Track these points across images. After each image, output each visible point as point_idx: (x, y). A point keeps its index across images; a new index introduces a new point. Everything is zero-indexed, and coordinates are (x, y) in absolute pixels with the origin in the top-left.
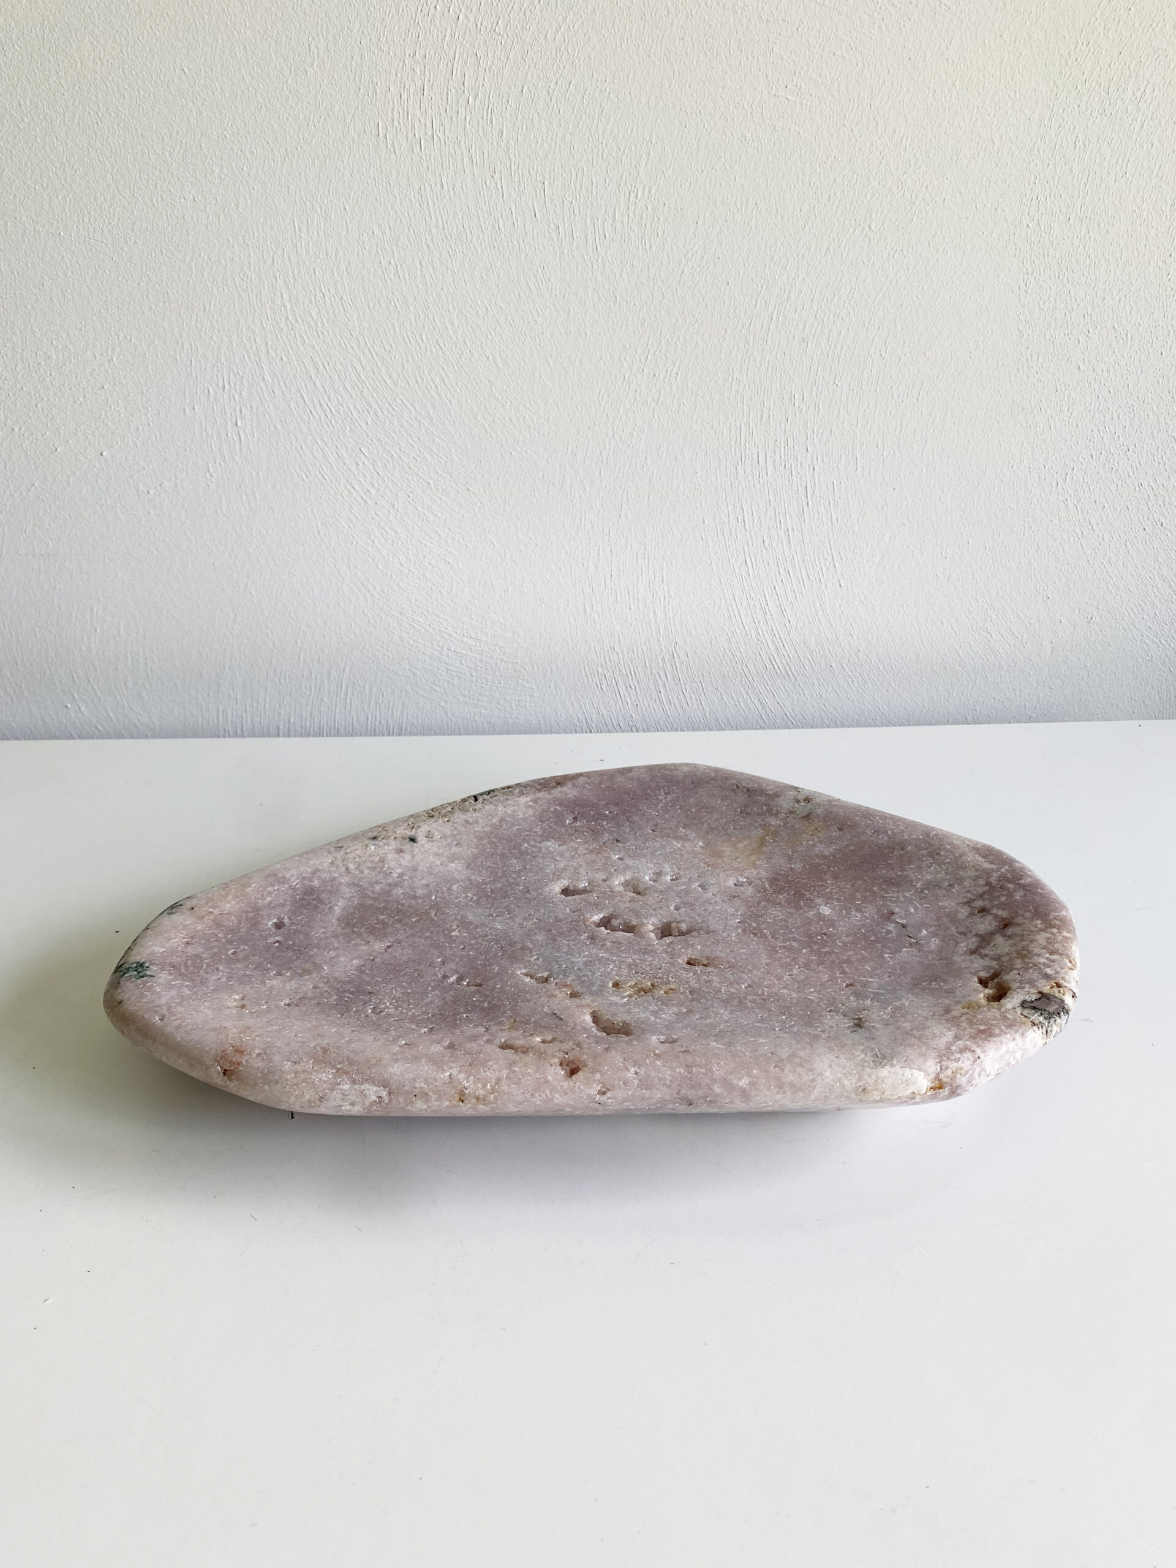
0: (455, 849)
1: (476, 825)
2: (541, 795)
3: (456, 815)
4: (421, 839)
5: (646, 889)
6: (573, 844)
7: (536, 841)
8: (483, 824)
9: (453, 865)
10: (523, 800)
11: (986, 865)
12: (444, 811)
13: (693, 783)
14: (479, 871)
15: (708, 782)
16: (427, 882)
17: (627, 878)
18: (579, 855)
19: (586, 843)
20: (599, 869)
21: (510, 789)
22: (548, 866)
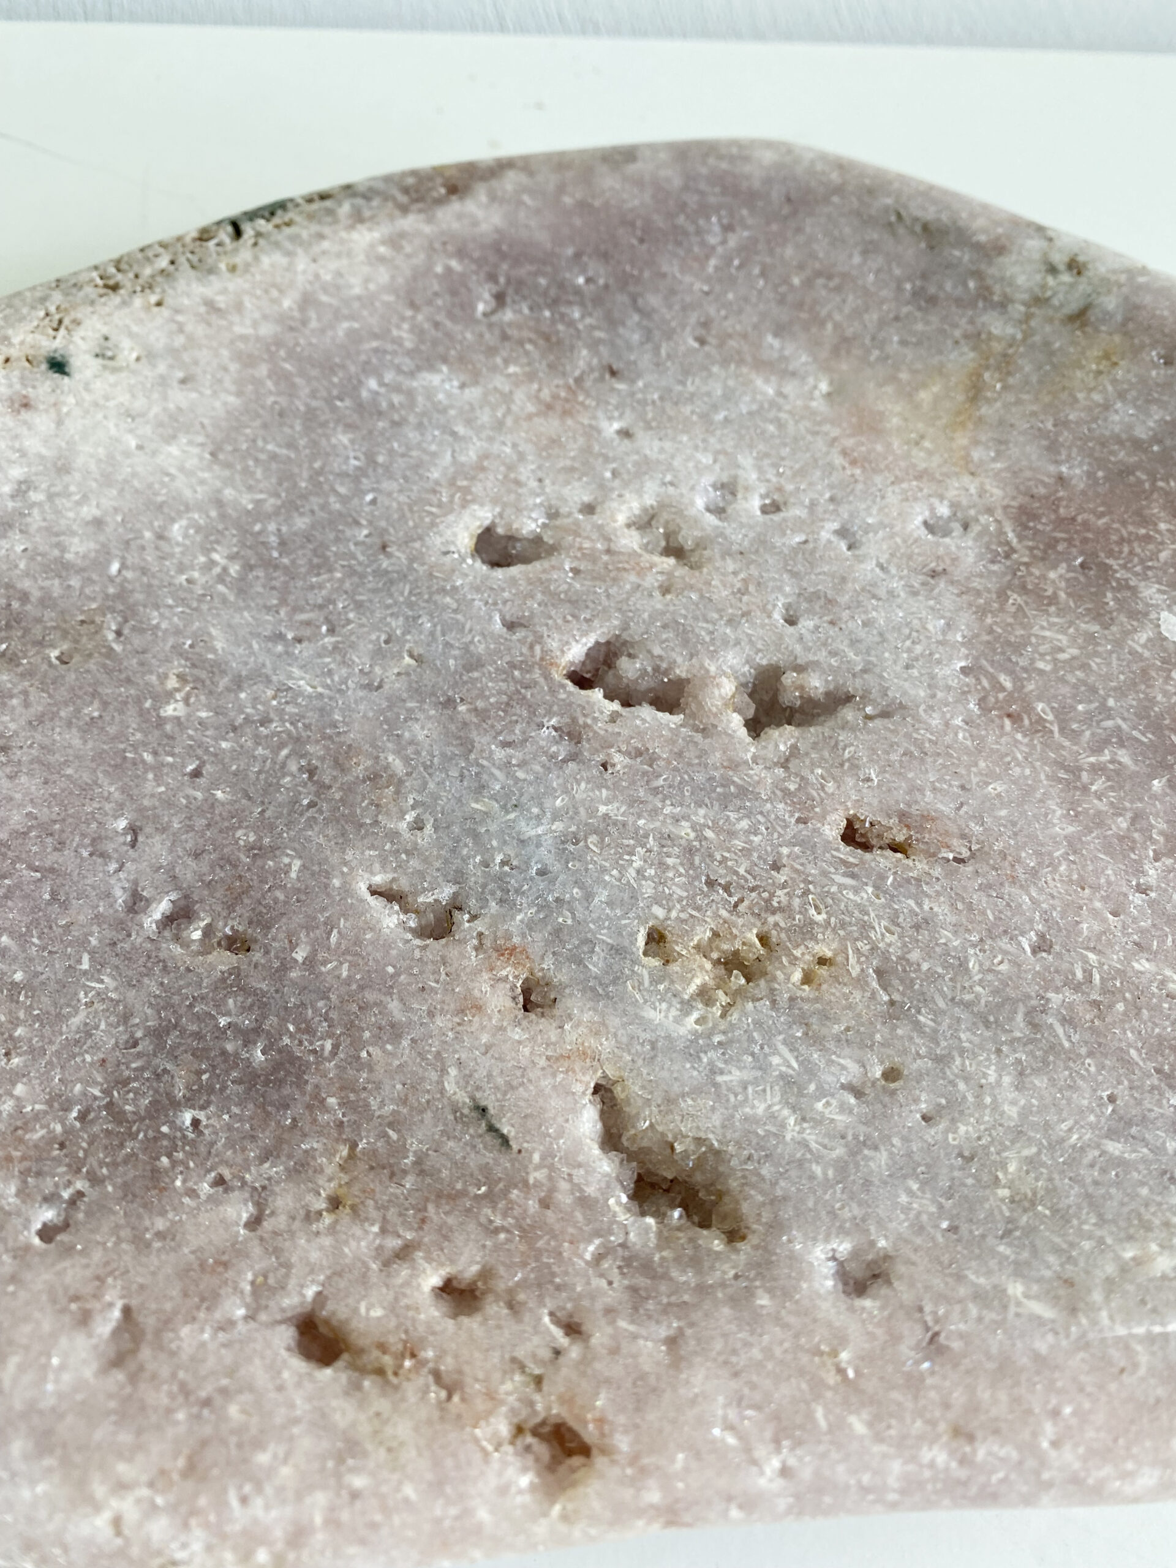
0: (179, 397)
1: (235, 318)
2: (410, 222)
3: (181, 284)
4: (82, 361)
5: (701, 544)
6: (499, 382)
7: (399, 370)
8: (257, 315)
9: (174, 450)
10: (364, 238)
12: (147, 271)
13: (789, 200)
14: (246, 471)
15: (826, 200)
16: (97, 513)
17: (650, 501)
18: (516, 421)
19: (531, 377)
20: (572, 469)
21: (328, 203)
22: (434, 455)
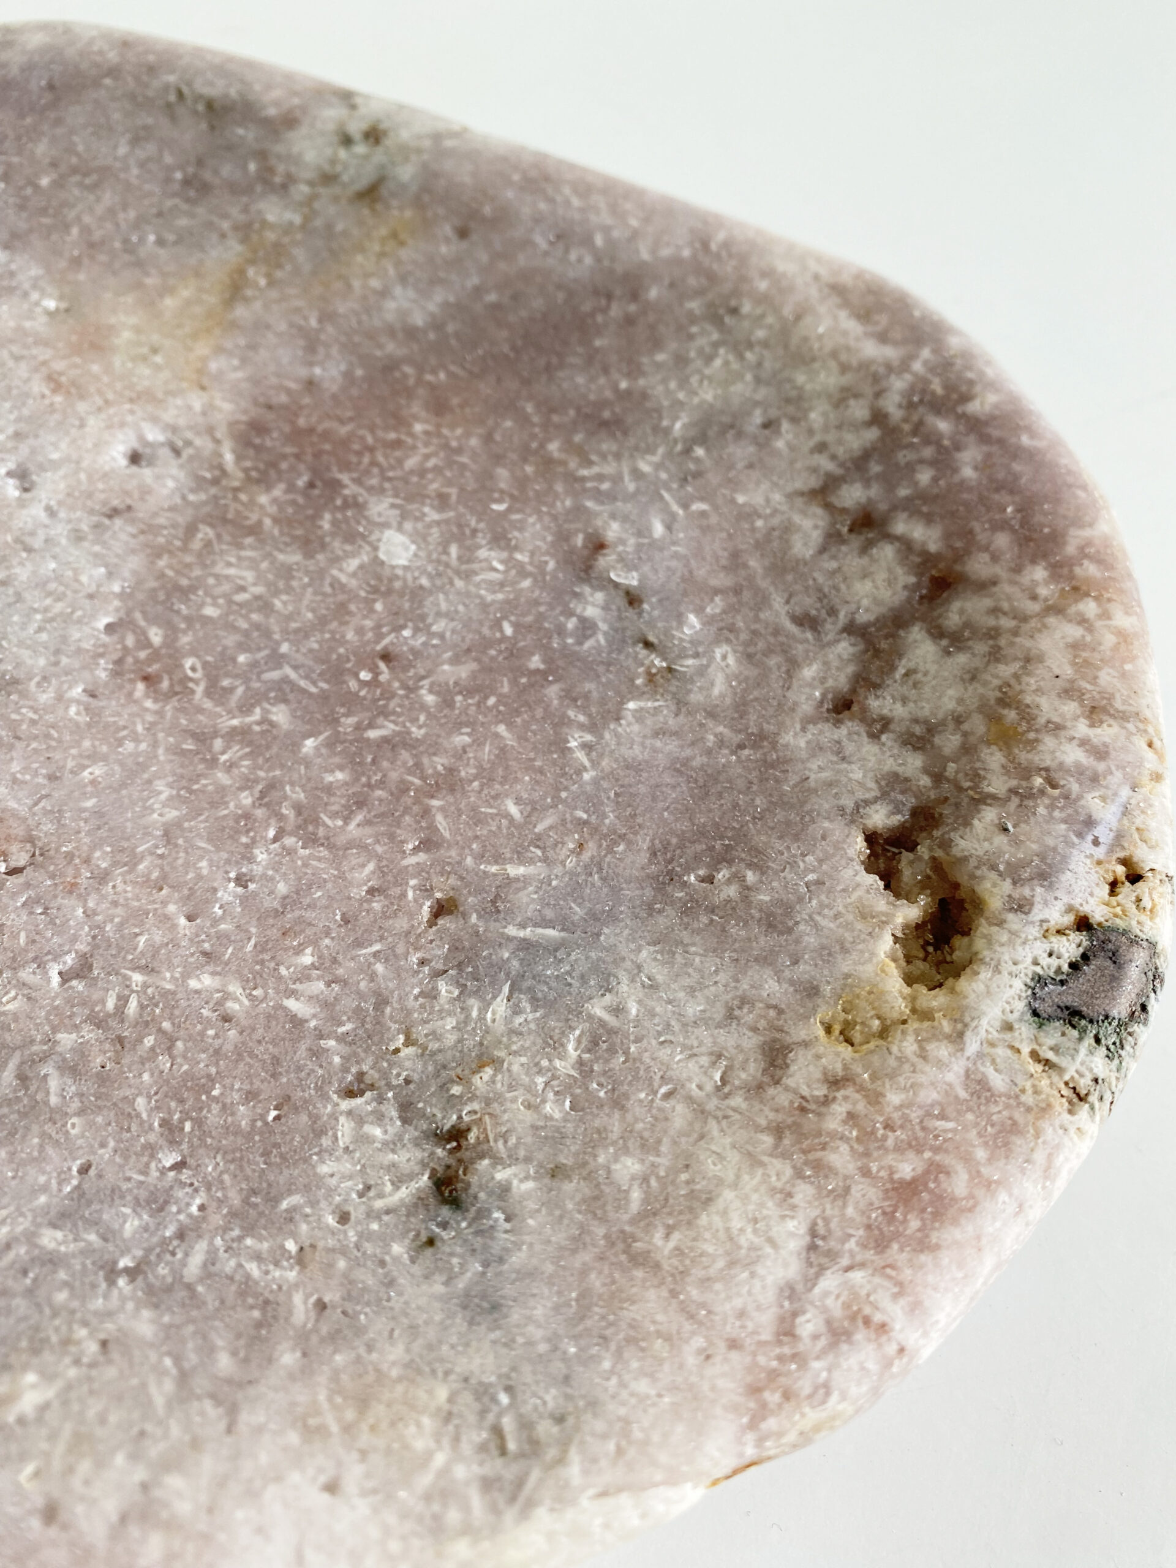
11: (871, 350)
